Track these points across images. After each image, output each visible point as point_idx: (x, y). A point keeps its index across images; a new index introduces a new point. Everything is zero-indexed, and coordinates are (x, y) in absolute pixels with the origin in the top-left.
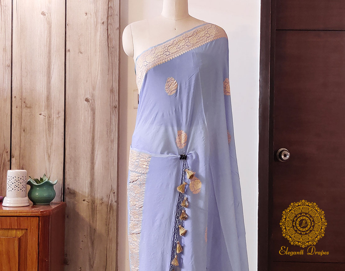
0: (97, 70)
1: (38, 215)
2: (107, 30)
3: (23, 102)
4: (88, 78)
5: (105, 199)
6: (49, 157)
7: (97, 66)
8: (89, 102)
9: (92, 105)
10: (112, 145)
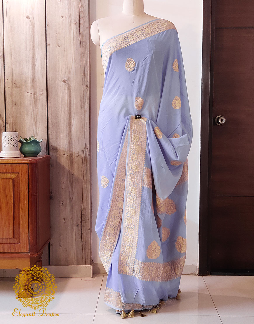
0: (72, 59)
1: (27, 163)
2: (79, 28)
3: (14, 83)
4: (65, 65)
5: (81, 153)
6: (36, 123)
7: (72, 55)
9: (69, 85)
10: (85, 114)
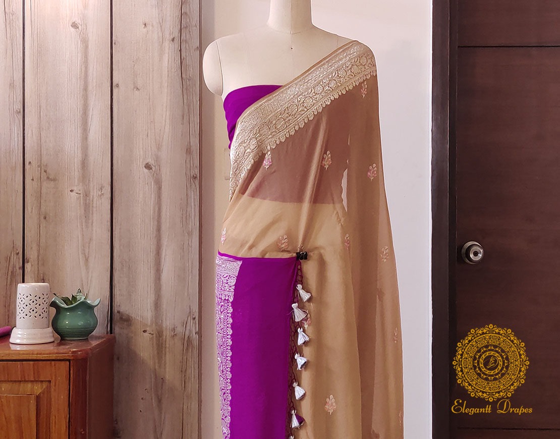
0: (164, 116)
1: (68, 358)
2: (180, 50)
3: (43, 171)
4: (149, 130)
5: (180, 329)
6: (87, 260)
7: (165, 109)
8: (151, 169)
9: (157, 174)
10: (190, 240)
